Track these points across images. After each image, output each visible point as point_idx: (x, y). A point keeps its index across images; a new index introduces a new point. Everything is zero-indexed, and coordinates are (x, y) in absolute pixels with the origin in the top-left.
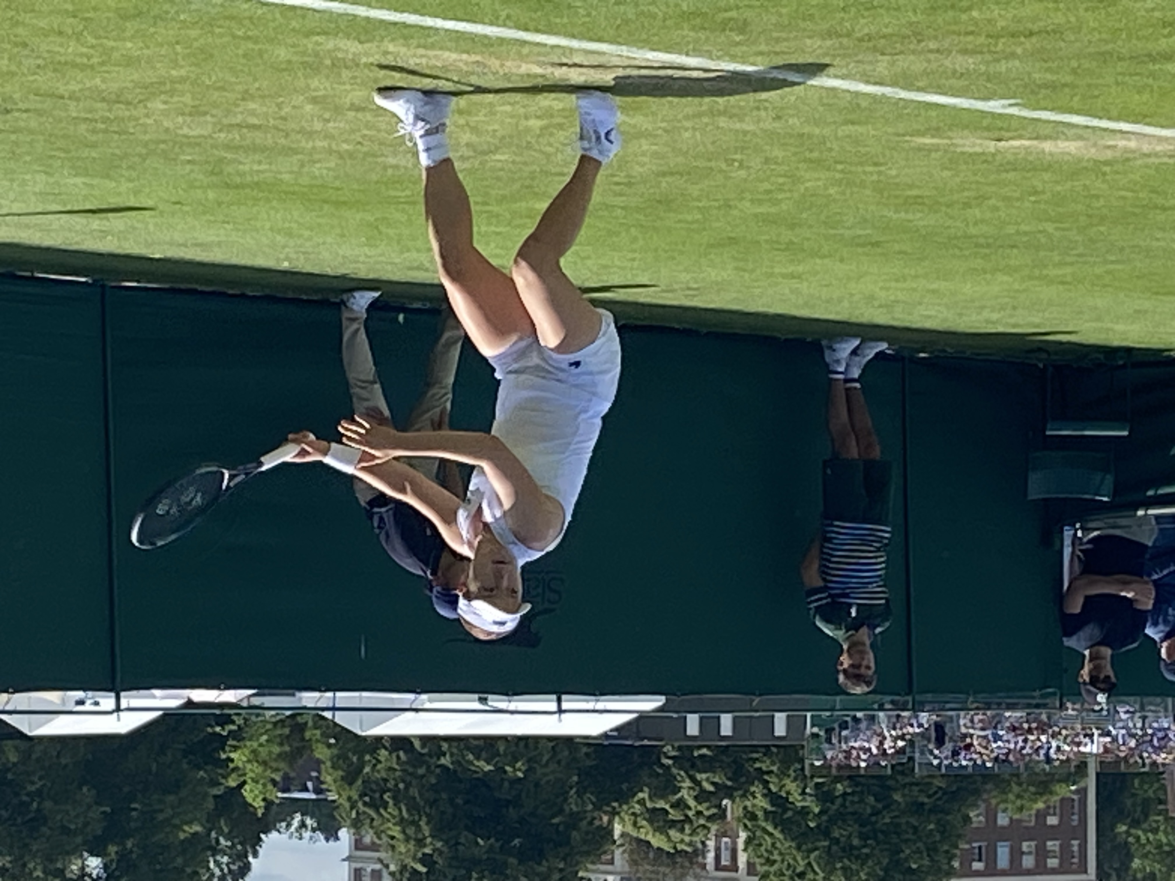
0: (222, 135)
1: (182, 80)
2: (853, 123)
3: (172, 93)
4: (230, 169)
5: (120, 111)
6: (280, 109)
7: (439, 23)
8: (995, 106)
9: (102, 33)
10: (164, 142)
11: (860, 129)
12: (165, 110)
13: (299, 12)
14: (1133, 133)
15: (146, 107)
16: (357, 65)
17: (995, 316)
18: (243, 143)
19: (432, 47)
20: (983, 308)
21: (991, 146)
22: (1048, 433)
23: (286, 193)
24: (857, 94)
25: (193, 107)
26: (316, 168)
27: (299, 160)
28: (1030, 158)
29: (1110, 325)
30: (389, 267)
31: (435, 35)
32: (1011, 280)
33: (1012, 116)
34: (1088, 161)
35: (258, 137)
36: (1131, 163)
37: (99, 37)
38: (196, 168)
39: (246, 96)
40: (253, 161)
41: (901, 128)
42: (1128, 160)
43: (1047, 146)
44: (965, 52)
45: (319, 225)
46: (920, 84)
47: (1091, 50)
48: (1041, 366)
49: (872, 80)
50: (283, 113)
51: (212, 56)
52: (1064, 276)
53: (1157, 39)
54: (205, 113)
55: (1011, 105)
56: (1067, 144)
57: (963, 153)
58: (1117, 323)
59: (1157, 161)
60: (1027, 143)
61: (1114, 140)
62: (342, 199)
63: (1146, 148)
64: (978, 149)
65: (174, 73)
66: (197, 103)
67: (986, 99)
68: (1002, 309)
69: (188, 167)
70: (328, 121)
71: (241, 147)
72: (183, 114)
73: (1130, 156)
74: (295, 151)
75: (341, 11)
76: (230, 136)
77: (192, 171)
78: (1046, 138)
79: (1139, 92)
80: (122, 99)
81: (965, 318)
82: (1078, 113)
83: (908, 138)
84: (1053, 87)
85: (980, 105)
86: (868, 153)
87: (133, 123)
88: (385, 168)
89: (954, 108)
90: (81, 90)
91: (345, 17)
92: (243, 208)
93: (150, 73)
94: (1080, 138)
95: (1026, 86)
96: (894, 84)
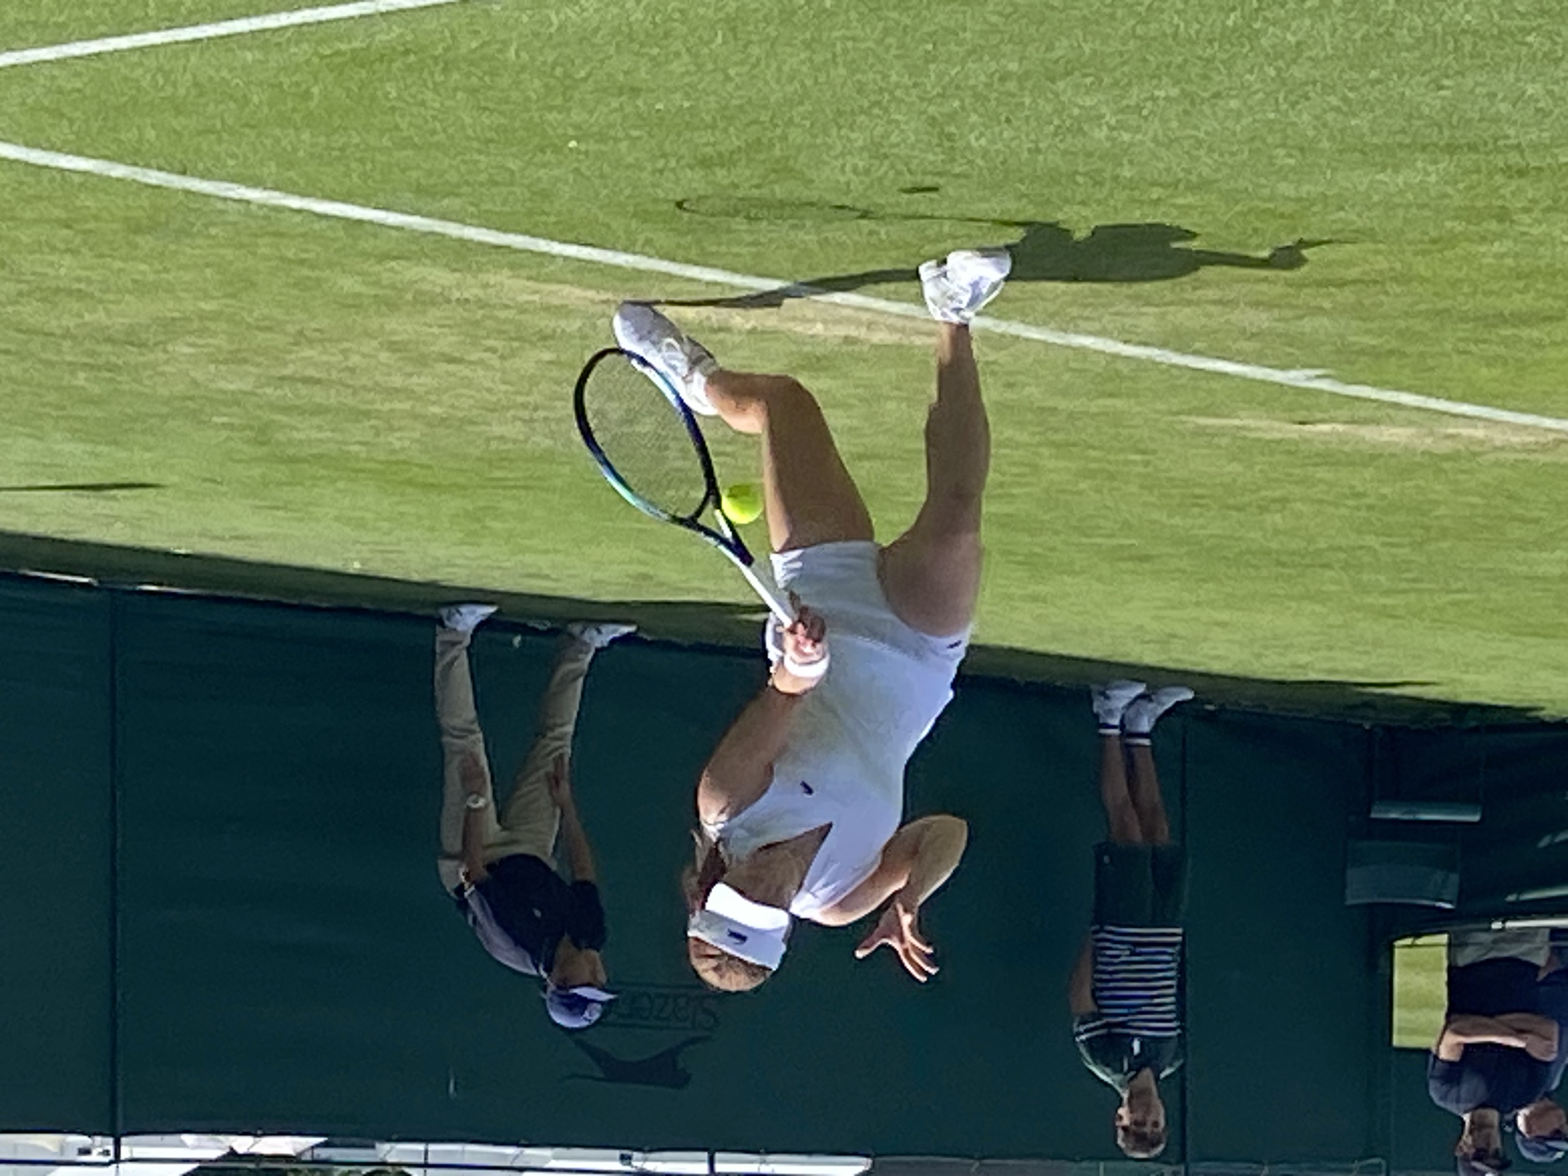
0: (269, 391)
1: (216, 316)
2: (1111, 395)
3: (203, 331)
4: (280, 437)
5: (133, 355)
6: (346, 358)
7: (556, 248)
8: (1295, 377)
9: (105, 250)
10: (192, 398)
11: (1119, 404)
12: (191, 355)
13: (368, 227)
14: (1479, 418)
15: (165, 351)
16: (449, 301)
17: (1304, 659)
18: (298, 402)
19: (548, 280)
20: (1287, 647)
21: (1293, 431)
22: (1373, 815)
23: (357, 471)
24: (1116, 357)
25: (231, 352)
26: (395, 440)
27: (372, 427)
28: (1347, 449)
29: (1456, 675)
30: (497, 574)
31: (551, 263)
32: (1325, 610)
33: (1321, 392)
34: (1423, 453)
35: (319, 396)
36: (1479, 459)
37: (101, 256)
38: (236, 435)
39: (301, 338)
40: (311, 427)
41: (1175, 403)
42: (1475, 454)
43: (1368, 433)
44: (1257, 304)
45: (402, 514)
46: (1198, 345)
47: (1422, 307)
48: (1367, 727)
49: (1135, 338)
50: (350, 364)
51: (253, 284)
52: (1394, 607)
53: (1510, 295)
54: (245, 361)
55: (1318, 377)
56: (1394, 430)
57: (1258, 440)
58: (1467, 672)
59: (1512, 457)
60: (1340, 428)
61: (1456, 427)
62: (432, 480)
63: (1499, 438)
64: (1278, 436)
65: (203, 305)
66: (234, 347)
67: (1283, 368)
68: (1314, 649)
69: (224, 434)
70: (410, 375)
71: (297, 407)
72: (217, 362)
73: (1476, 448)
74: (367, 414)
75: (426, 229)
76: (279, 392)
77: (229, 438)
78: (1365, 422)
79: (1488, 365)
80: (134, 339)
81: (1265, 661)
82: (1409, 389)
83: (1183, 418)
84: (1375, 354)
85: (1278, 376)
86: (1131, 436)
87: (150, 372)
88: (488, 440)
89: (1244, 378)
90: (78, 326)
91: (432, 238)
92: (299, 488)
93: (170, 304)
94: (1410, 423)
95: (1338, 352)
96: (1163, 345)
